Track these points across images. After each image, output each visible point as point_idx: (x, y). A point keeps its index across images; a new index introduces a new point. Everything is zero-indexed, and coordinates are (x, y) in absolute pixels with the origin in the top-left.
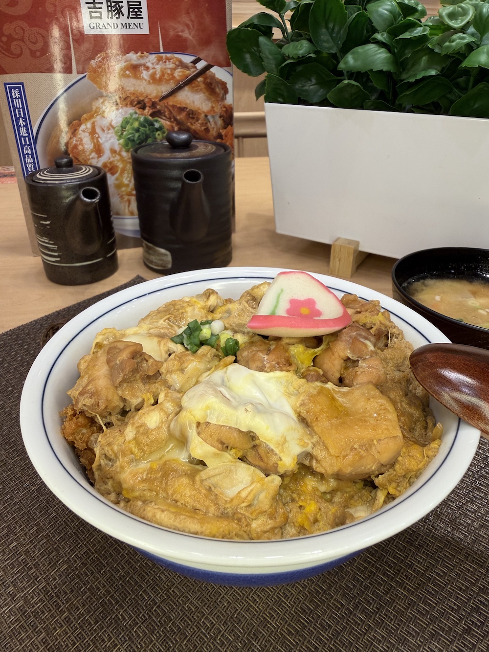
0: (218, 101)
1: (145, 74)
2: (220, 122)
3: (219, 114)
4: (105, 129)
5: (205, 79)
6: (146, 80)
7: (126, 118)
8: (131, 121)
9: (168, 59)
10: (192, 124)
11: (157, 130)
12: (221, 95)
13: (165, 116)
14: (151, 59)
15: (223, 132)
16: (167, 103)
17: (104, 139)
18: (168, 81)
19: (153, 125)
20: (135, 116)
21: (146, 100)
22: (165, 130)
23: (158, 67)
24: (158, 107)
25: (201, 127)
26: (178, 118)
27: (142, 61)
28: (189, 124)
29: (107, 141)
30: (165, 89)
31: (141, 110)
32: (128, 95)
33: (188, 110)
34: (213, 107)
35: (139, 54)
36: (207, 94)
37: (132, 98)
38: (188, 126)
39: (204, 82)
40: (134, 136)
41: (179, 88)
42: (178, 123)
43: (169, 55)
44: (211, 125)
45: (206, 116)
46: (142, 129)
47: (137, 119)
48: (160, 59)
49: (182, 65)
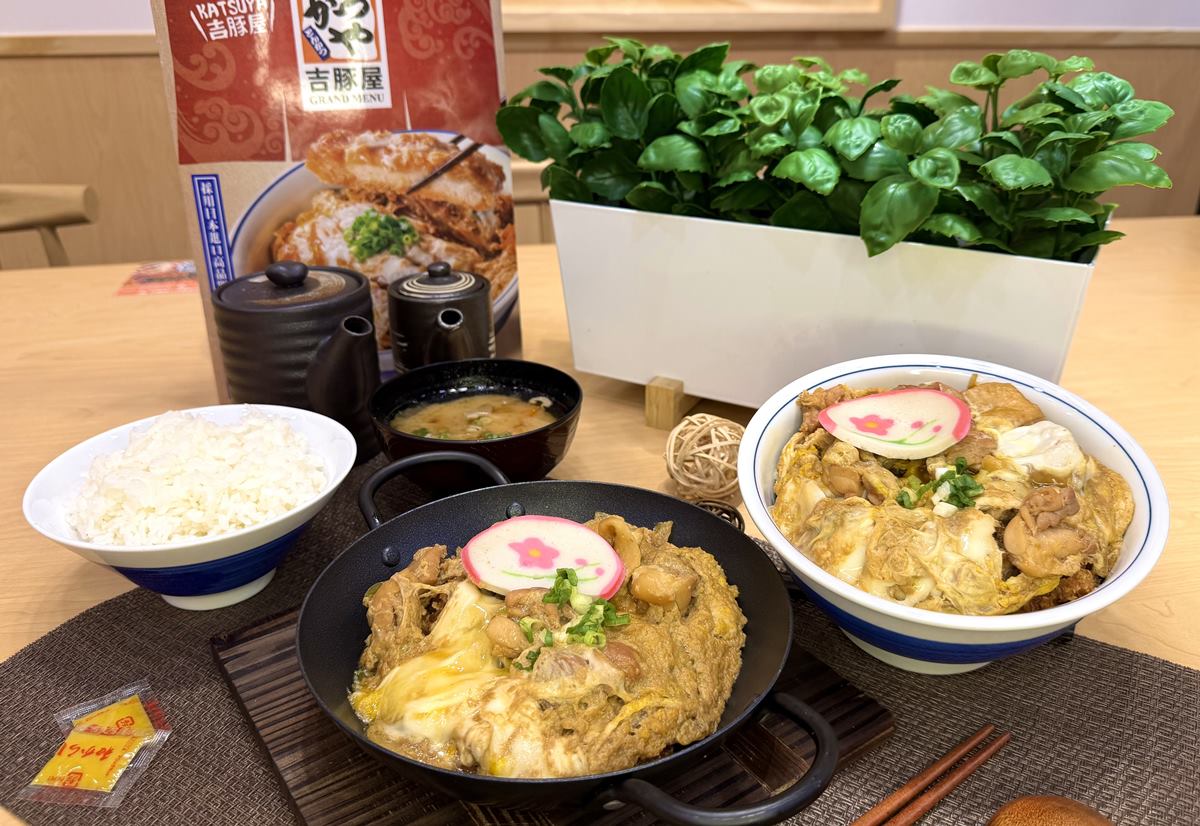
0: (491, 192)
1: (386, 159)
2: (495, 219)
3: (493, 209)
4: (330, 233)
5: (471, 162)
6: (387, 167)
7: (360, 218)
8: (367, 222)
9: (418, 139)
10: (454, 223)
11: (404, 232)
12: (495, 184)
13: (415, 214)
14: (394, 140)
15: (500, 233)
16: (419, 196)
17: (328, 246)
18: (418, 168)
19: (397, 225)
20: (372, 214)
21: (389, 193)
22: (416, 232)
23: (405, 150)
24: (406, 202)
25: (467, 227)
26: (435, 215)
27: (382, 143)
28: (450, 224)
29: (333, 249)
30: (415, 178)
31: (381, 207)
32: (363, 187)
33: (448, 205)
34: (484, 200)
35: (378, 133)
36: (475, 182)
37: (369, 190)
38: (449, 227)
39: (471, 167)
40: (371, 242)
41: (435, 176)
42: (435, 222)
43: (419, 134)
44: (483, 223)
45: (474, 212)
46: (383, 232)
47: (375, 219)
48: (406, 139)
49: (438, 145)
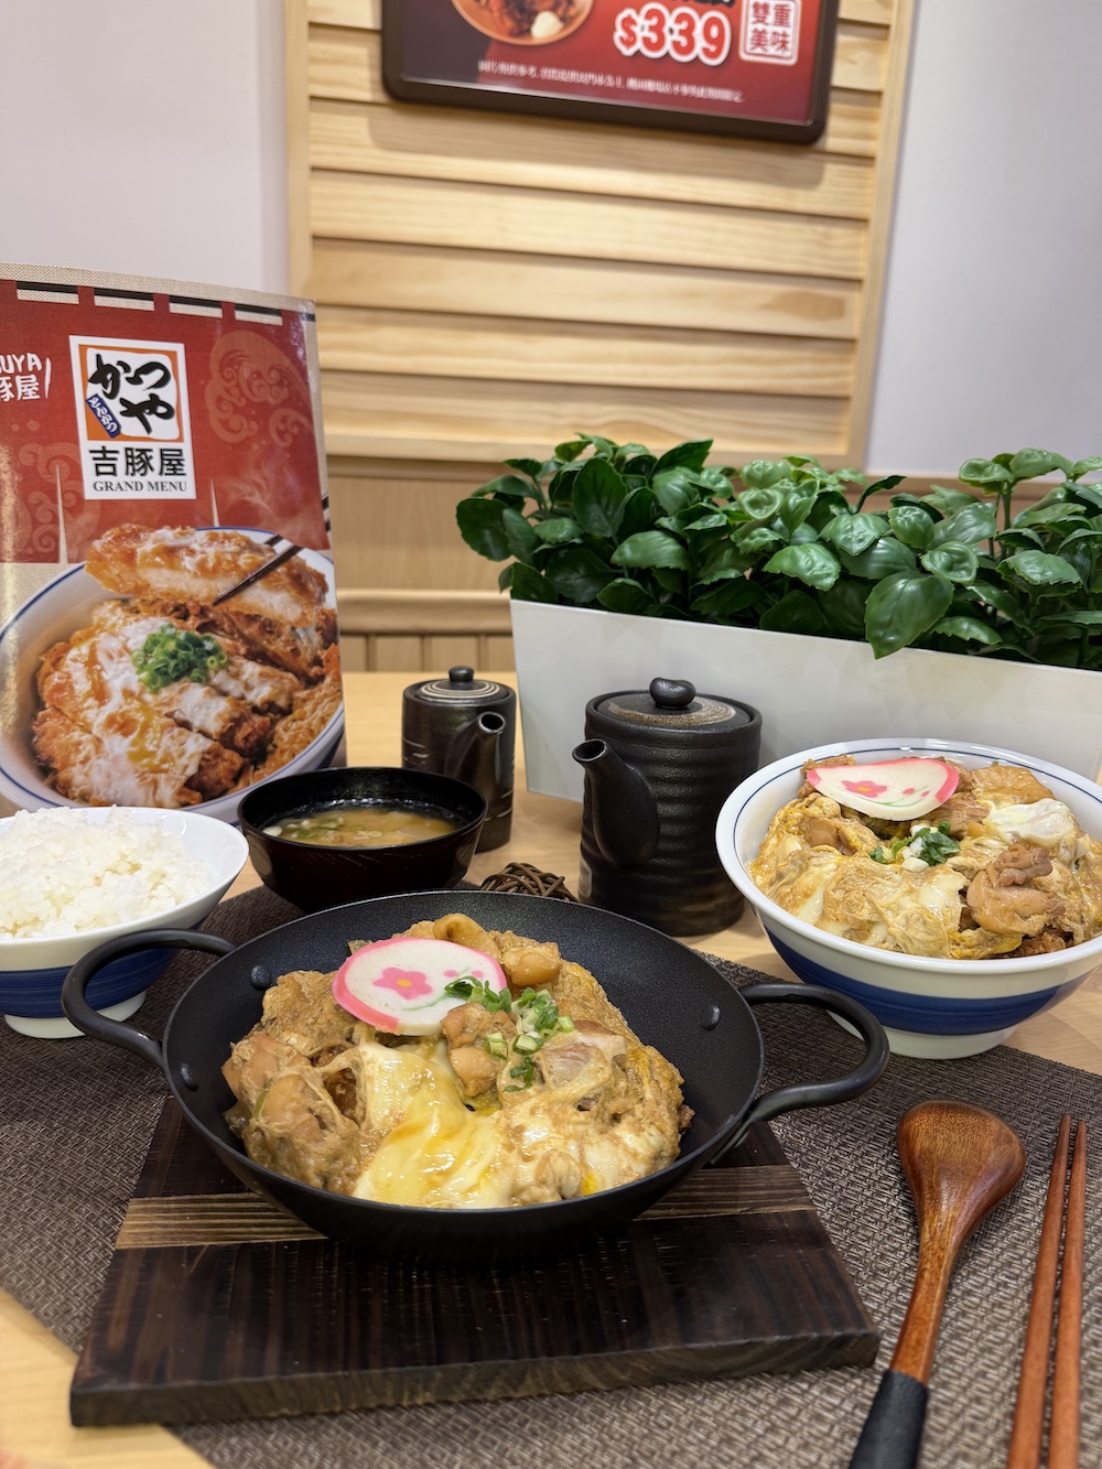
0: (311, 604)
1: (188, 562)
2: (317, 638)
3: (314, 626)
4: (114, 655)
5: (290, 568)
6: (189, 571)
7: (154, 635)
8: (162, 640)
9: (227, 538)
10: (269, 642)
11: (209, 653)
12: (317, 595)
13: (223, 630)
14: (198, 538)
15: (323, 655)
16: (227, 608)
17: (111, 673)
18: (227, 573)
19: (201, 645)
20: (170, 631)
21: (191, 604)
22: (223, 653)
23: (211, 551)
24: (211, 615)
25: (285, 647)
26: (246, 632)
27: (183, 541)
28: (265, 642)
29: (117, 676)
30: (223, 585)
31: (181, 621)
32: (158, 596)
33: (262, 619)
34: (304, 614)
35: (178, 530)
36: (293, 593)
37: (166, 601)
38: (263, 647)
39: (289, 574)
40: (166, 666)
41: (247, 584)
42: (247, 641)
43: (228, 532)
44: (303, 643)
45: (293, 629)
46: (182, 653)
47: (173, 637)
48: (213, 538)
49: (251, 546)
